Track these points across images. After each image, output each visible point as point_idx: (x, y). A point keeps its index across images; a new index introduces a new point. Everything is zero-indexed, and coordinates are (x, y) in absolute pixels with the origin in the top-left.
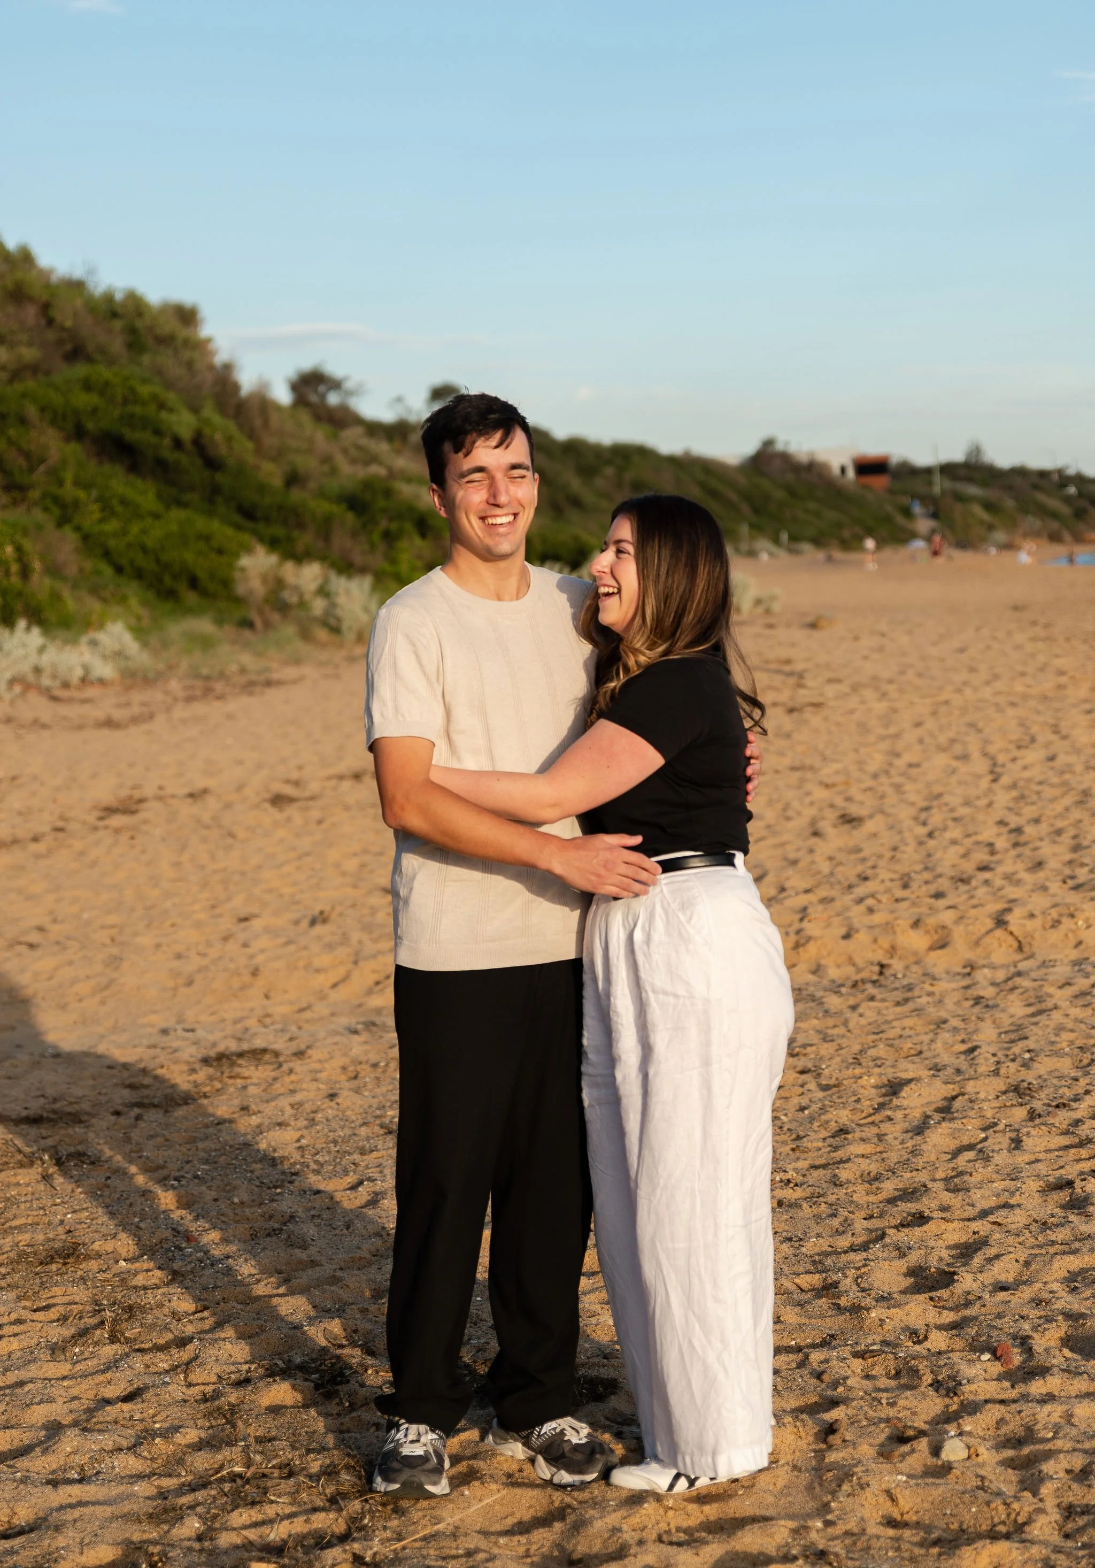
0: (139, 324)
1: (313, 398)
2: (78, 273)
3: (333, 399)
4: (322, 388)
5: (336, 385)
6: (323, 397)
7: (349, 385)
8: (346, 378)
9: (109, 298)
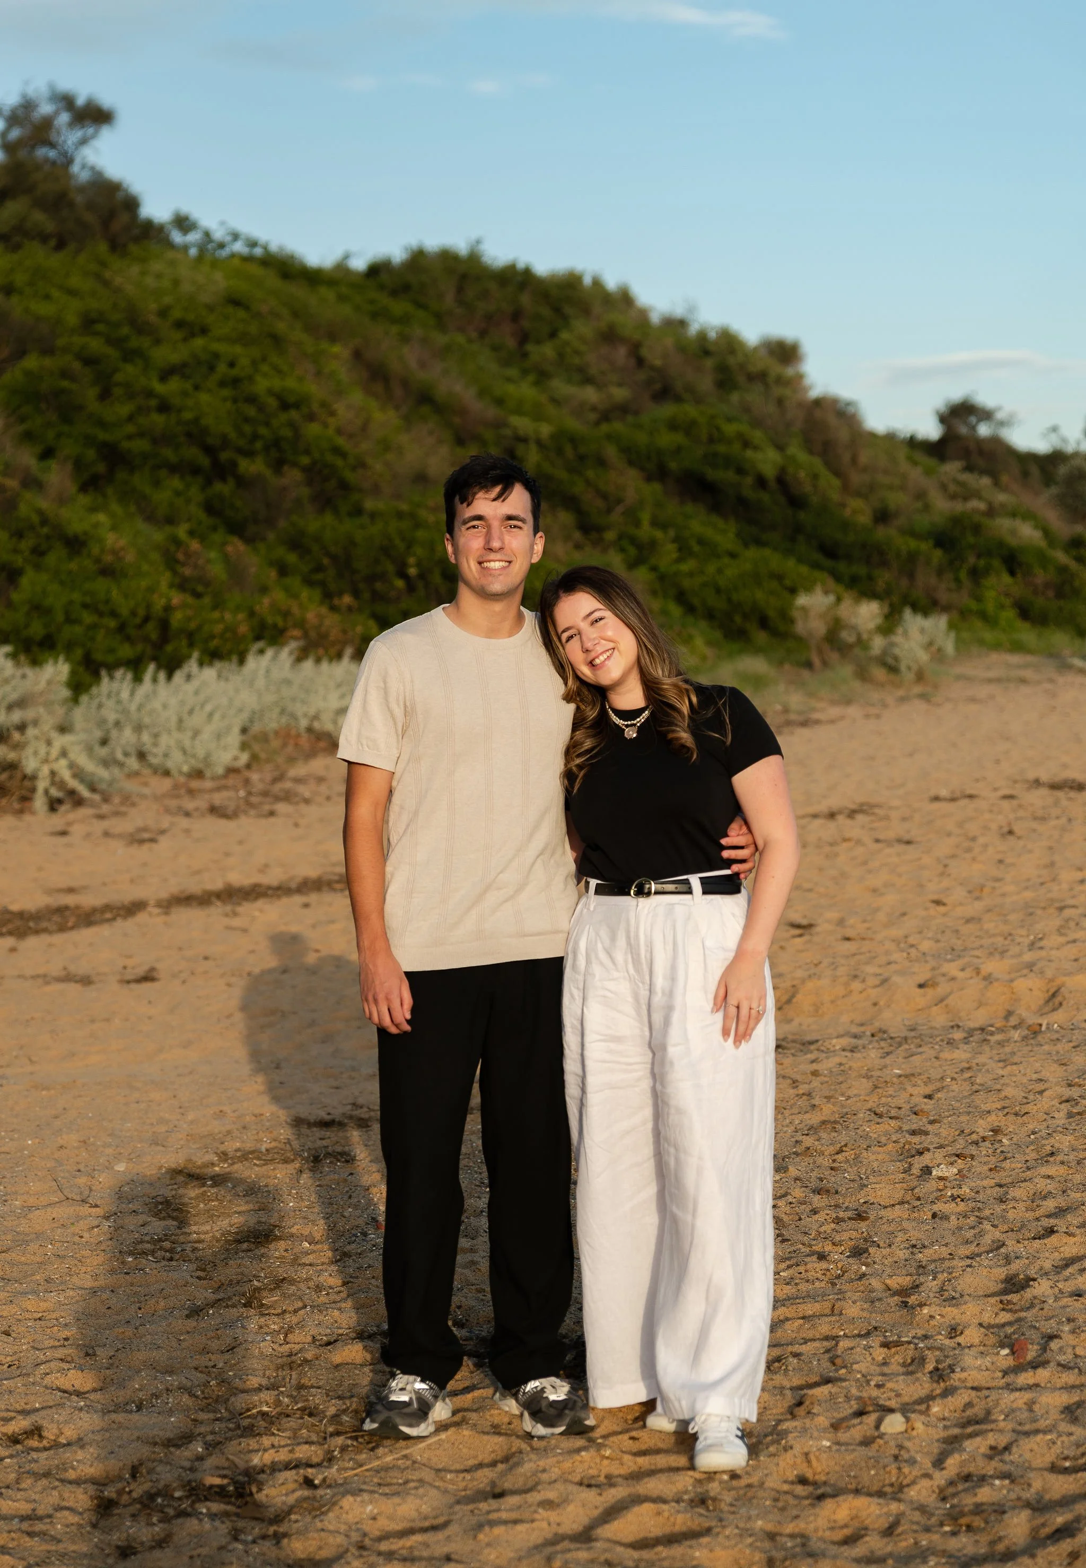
0: (732, 361)
1: (963, 430)
2: (679, 311)
3: (984, 430)
4: (973, 419)
5: (986, 415)
6: (973, 428)
7: (1000, 416)
8: (999, 408)
9: (702, 336)
